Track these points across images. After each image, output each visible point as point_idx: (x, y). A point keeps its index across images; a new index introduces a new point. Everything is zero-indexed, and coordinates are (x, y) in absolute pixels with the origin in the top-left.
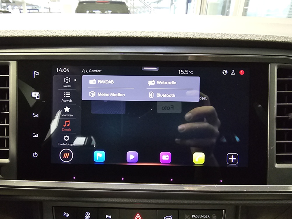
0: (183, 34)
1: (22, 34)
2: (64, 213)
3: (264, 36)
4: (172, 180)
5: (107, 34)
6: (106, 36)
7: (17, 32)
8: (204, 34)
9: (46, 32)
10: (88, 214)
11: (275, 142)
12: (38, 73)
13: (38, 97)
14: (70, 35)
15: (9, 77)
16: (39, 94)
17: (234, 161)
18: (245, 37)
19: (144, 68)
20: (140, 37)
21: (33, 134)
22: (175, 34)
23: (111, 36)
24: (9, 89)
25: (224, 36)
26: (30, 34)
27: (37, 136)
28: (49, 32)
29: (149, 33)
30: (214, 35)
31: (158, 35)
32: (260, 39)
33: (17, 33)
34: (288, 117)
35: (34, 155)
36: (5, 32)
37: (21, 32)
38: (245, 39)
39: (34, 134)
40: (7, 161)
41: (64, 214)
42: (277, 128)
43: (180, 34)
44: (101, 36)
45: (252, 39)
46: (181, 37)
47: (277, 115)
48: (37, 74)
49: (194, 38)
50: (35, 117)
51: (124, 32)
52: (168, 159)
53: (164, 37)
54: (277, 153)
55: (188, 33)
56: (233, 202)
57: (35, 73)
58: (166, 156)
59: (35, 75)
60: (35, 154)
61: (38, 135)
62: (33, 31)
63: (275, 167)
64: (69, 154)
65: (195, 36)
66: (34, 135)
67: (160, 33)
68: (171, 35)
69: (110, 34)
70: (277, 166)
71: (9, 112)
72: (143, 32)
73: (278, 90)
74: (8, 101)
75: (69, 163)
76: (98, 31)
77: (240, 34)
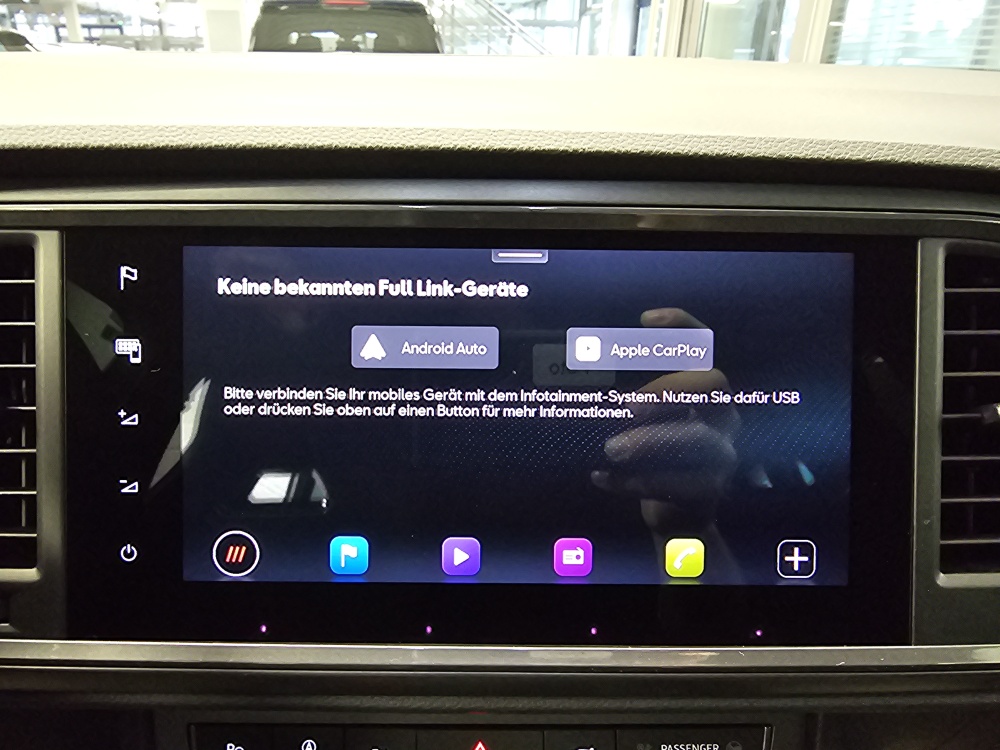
0: (630, 141)
1: (79, 141)
3: (902, 146)
4: (593, 631)
5: (373, 141)
6: (370, 147)
7: (62, 131)
8: (702, 140)
9: (162, 133)
11: (938, 500)
12: (135, 271)
13: (135, 355)
14: (246, 142)
15: (33, 285)
16: (140, 345)
17: (802, 565)
18: (841, 151)
19: (501, 255)
20: (488, 150)
21: (122, 481)
22: (603, 141)
23: (386, 149)
24: (34, 327)
25: (768, 145)
26: (106, 138)
27: (134, 488)
28: (174, 134)
30: (736, 143)
31: (547, 142)
32: (889, 158)
33: (59, 136)
34: (982, 418)
35: (125, 552)
36: (19, 132)
37: (76, 131)
38: (840, 156)
39: (125, 481)
40: (30, 574)
42: (944, 454)
43: (620, 140)
44: (352, 147)
45: (861, 157)
46: (623, 150)
47: (944, 413)
48: (132, 274)
49: (669, 153)
50: (124, 423)
51: (430, 133)
52: (581, 562)
53: (567, 151)
54: (942, 539)
55: (647, 138)
56: (800, 703)
57: (123, 274)
58: (574, 553)
59: (126, 279)
60: (129, 552)
61: (136, 484)
62: (116, 129)
63: (938, 585)
64: (244, 548)
65: (671, 146)
66: (125, 485)
67: (555, 138)
68: (591, 144)
69: (384, 141)
70: (943, 580)
71: (34, 408)
72: (495, 134)
73: (946, 327)
74: (34, 369)
75: (247, 579)
76: (343, 130)
77: (823, 139)
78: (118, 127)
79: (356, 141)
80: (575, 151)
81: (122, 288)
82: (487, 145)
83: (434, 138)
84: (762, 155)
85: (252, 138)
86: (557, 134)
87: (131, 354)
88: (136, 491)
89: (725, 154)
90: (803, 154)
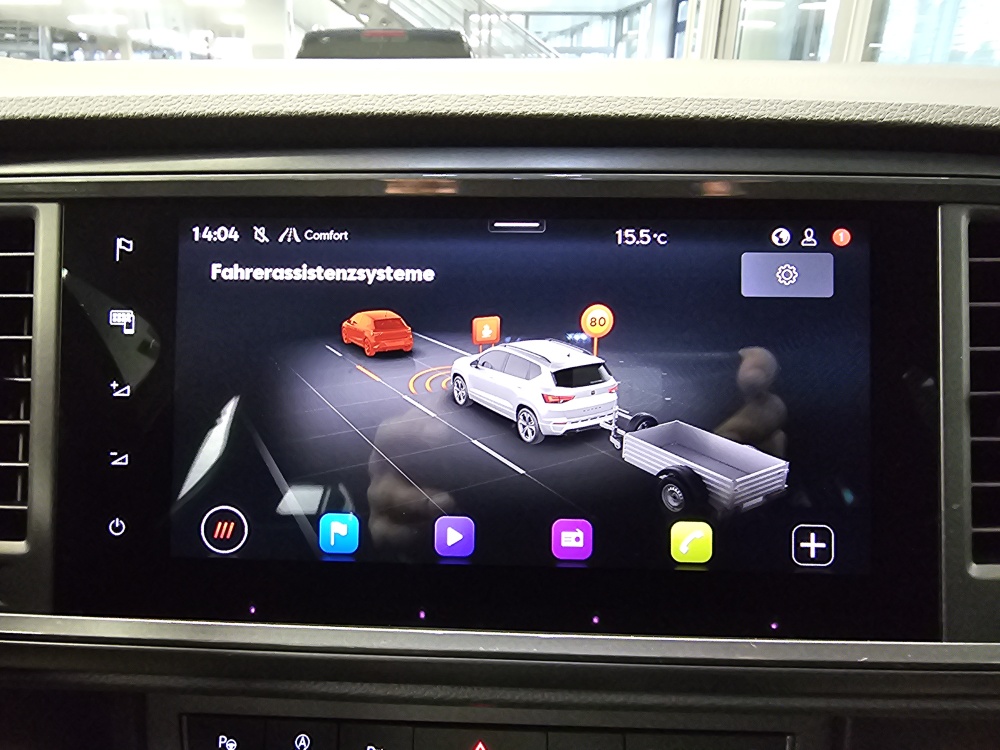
0: (628, 104)
1: (75, 112)
2: (221, 737)
3: (917, 107)
4: (596, 620)
5: (365, 107)
7: (61, 102)
8: (704, 103)
9: (157, 102)
10: (304, 744)
11: (968, 484)
12: (131, 243)
13: (129, 326)
14: (239, 110)
15: (32, 257)
16: (134, 317)
17: (819, 552)
19: (497, 225)
20: (481, 114)
21: (112, 454)
22: (600, 105)
23: (378, 114)
24: (32, 299)
25: (773, 107)
27: (124, 460)
28: (169, 103)
29: (512, 102)
30: (739, 105)
31: (542, 107)
32: (903, 119)
35: (114, 525)
36: (20, 103)
37: (73, 102)
38: (850, 118)
39: (115, 454)
40: (19, 547)
41: (221, 743)
42: (973, 433)
43: (618, 103)
44: (344, 113)
45: (873, 118)
47: (972, 390)
48: (128, 246)
49: (668, 116)
50: (116, 394)
51: (423, 99)
52: (580, 544)
53: (562, 115)
54: (974, 526)
55: (646, 101)
56: (820, 703)
57: (119, 245)
58: (573, 535)
59: (121, 250)
60: (117, 525)
61: (126, 456)
62: (112, 99)
63: (970, 577)
64: (232, 524)
65: (670, 109)
66: (115, 458)
67: (550, 103)
68: (587, 108)
69: (375, 108)
70: (975, 570)
71: (30, 379)
72: (489, 99)
73: (972, 299)
74: (30, 341)
75: (235, 556)
76: (336, 98)
77: (832, 100)
78: (115, 97)
79: (348, 108)
81: (118, 259)
83: (426, 104)
84: (766, 117)
85: (244, 106)
86: (552, 99)
87: (125, 325)
88: (126, 463)
89: (727, 116)
90: (810, 116)
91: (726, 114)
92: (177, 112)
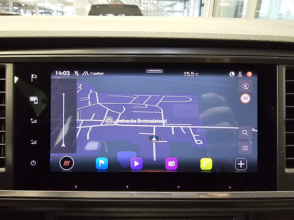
0: (187, 35)
1: (17, 35)
3: (271, 36)
4: (179, 187)
5: (108, 35)
6: (107, 37)
7: (13, 33)
8: (210, 35)
9: (43, 33)
11: (285, 146)
12: (36, 76)
13: (36, 101)
14: (69, 36)
15: (5, 80)
16: (37, 99)
17: (243, 166)
18: (252, 38)
19: (148, 70)
20: (143, 38)
21: (31, 141)
22: (179, 35)
23: (112, 37)
24: (5, 93)
25: (230, 36)
26: (26, 35)
27: (35, 143)
28: (47, 33)
29: (153, 34)
30: (220, 35)
31: (162, 35)
32: (267, 40)
33: (12, 34)
37: (17, 33)
39: (32, 141)
40: (3, 170)
42: (286, 131)
43: (184, 35)
44: (102, 37)
45: (259, 39)
46: (185, 38)
47: (286, 118)
48: (35, 77)
49: (199, 39)
50: (32, 122)
52: (174, 165)
53: (168, 38)
54: (287, 158)
55: (192, 34)
56: (243, 209)
57: (32, 76)
58: (172, 162)
59: (33, 78)
60: (33, 162)
61: (36, 141)
62: (29, 32)
63: (285, 172)
64: (69, 161)
65: (200, 36)
66: (32, 142)
67: (164, 34)
68: (175, 36)
69: (111, 35)
70: (287, 170)
71: (5, 118)
72: (146, 33)
73: (286, 92)
74: (5, 106)
75: (70, 171)
76: (99, 32)
77: (247, 34)
78: (30, 31)
79: (103, 35)
80: (170, 38)
81: (32, 81)
82: (143, 36)
83: (127, 34)
84: (228, 39)
85: (70, 34)
87: (35, 101)
88: (36, 143)
89: (216, 39)
90: (241, 39)
91: (216, 38)
92: (50, 36)
